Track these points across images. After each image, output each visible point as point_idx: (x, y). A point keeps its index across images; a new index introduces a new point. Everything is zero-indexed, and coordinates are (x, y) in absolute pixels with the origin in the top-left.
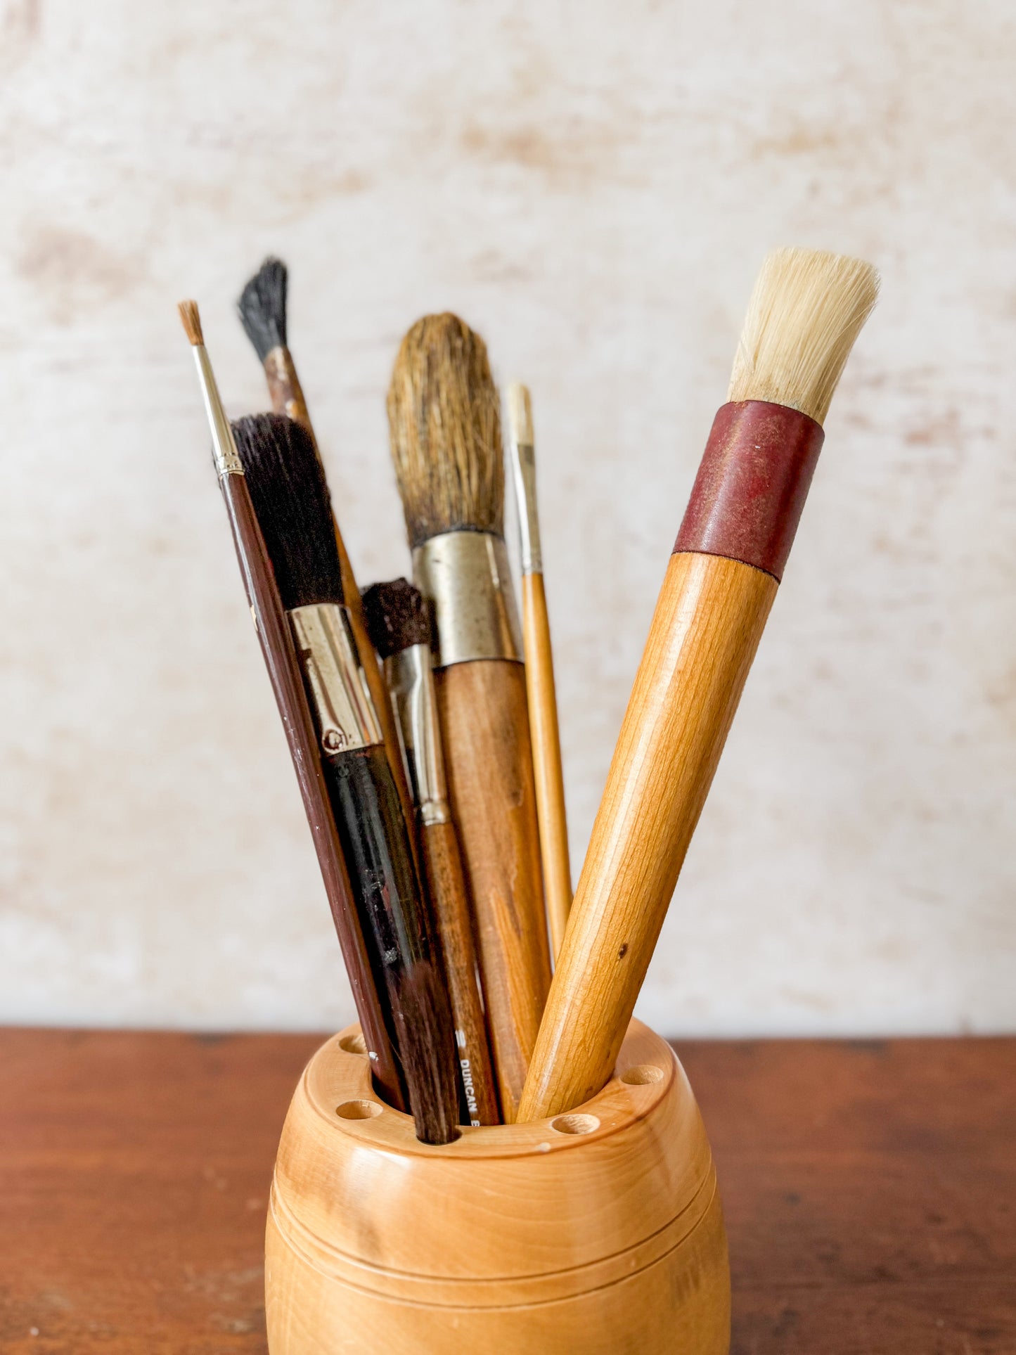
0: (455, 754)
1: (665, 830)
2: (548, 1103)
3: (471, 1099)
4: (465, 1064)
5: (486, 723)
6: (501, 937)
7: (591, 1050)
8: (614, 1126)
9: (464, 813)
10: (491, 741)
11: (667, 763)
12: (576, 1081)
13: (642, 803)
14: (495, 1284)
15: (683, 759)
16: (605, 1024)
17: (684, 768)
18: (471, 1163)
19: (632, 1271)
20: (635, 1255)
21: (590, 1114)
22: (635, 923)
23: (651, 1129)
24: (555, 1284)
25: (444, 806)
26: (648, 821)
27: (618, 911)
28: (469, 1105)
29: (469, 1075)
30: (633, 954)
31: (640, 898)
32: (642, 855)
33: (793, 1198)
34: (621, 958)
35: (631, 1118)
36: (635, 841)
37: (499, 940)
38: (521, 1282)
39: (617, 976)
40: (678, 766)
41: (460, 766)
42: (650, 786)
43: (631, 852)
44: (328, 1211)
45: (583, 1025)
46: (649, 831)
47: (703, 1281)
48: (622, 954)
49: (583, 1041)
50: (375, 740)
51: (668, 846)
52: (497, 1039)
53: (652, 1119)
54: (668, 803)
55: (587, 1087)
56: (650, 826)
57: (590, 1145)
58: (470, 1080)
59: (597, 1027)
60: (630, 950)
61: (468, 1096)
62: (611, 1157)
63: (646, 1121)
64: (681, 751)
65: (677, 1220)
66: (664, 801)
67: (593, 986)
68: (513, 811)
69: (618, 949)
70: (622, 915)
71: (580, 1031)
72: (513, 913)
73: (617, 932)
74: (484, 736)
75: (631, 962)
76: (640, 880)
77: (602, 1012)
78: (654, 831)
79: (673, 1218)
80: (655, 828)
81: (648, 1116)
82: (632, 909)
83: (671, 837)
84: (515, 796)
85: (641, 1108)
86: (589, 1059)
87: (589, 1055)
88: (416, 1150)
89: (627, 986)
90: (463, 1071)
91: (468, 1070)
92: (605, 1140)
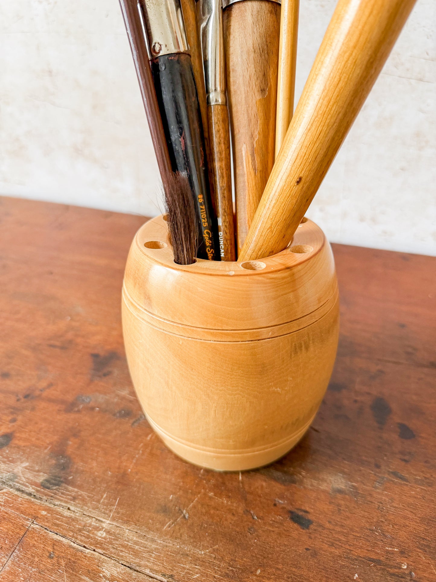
0: (231, 64)
1: (335, 110)
2: (250, 256)
3: (222, 251)
4: (221, 234)
5: (250, 43)
6: (246, 173)
7: (274, 233)
8: (273, 269)
9: (234, 100)
10: (252, 55)
11: (343, 63)
12: (264, 247)
13: (324, 90)
14: (199, 329)
15: (354, 61)
16: (283, 220)
17: (354, 68)
18: (194, 275)
19: (269, 337)
20: (271, 330)
21: (264, 262)
22: (308, 166)
23: (293, 274)
24: (227, 335)
25: (223, 95)
26: (325, 103)
27: (299, 157)
28: (221, 253)
29: (222, 240)
30: (305, 183)
31: (314, 150)
32: (319, 124)
33: (403, 326)
34: (297, 184)
35: (283, 267)
36: (315, 114)
37: (245, 174)
38: (212, 331)
39: (293, 195)
40: (350, 65)
41: (233, 70)
42: (330, 79)
43: (311, 122)
44: (134, 286)
45: (272, 219)
46: (325, 109)
47: (311, 349)
48: (298, 182)
49: (271, 227)
50: (182, 50)
51: (336, 119)
52: (239, 224)
53: (295, 270)
54: (340, 90)
55: (270, 250)
56: (326, 105)
57: (256, 276)
58: (222, 242)
59: (278, 221)
60: (303, 180)
61: (221, 250)
62: (265, 283)
63: (291, 270)
64: (354, 54)
65: (300, 319)
66: (337, 90)
67: (280, 199)
68: (260, 100)
69: (296, 179)
70: (301, 160)
71: (270, 222)
72: (253, 160)
73: (297, 169)
74: (248, 53)
75: (303, 187)
76: (315, 140)
77: (282, 213)
78: (328, 109)
79: (298, 318)
80: (329, 107)
81: (293, 268)
82: (308, 156)
83: (338, 114)
84: (263, 91)
85: (291, 263)
86: (272, 237)
87: (273, 235)
88: (170, 265)
89: (298, 201)
90: (220, 238)
91: (222, 237)
92: (266, 275)
